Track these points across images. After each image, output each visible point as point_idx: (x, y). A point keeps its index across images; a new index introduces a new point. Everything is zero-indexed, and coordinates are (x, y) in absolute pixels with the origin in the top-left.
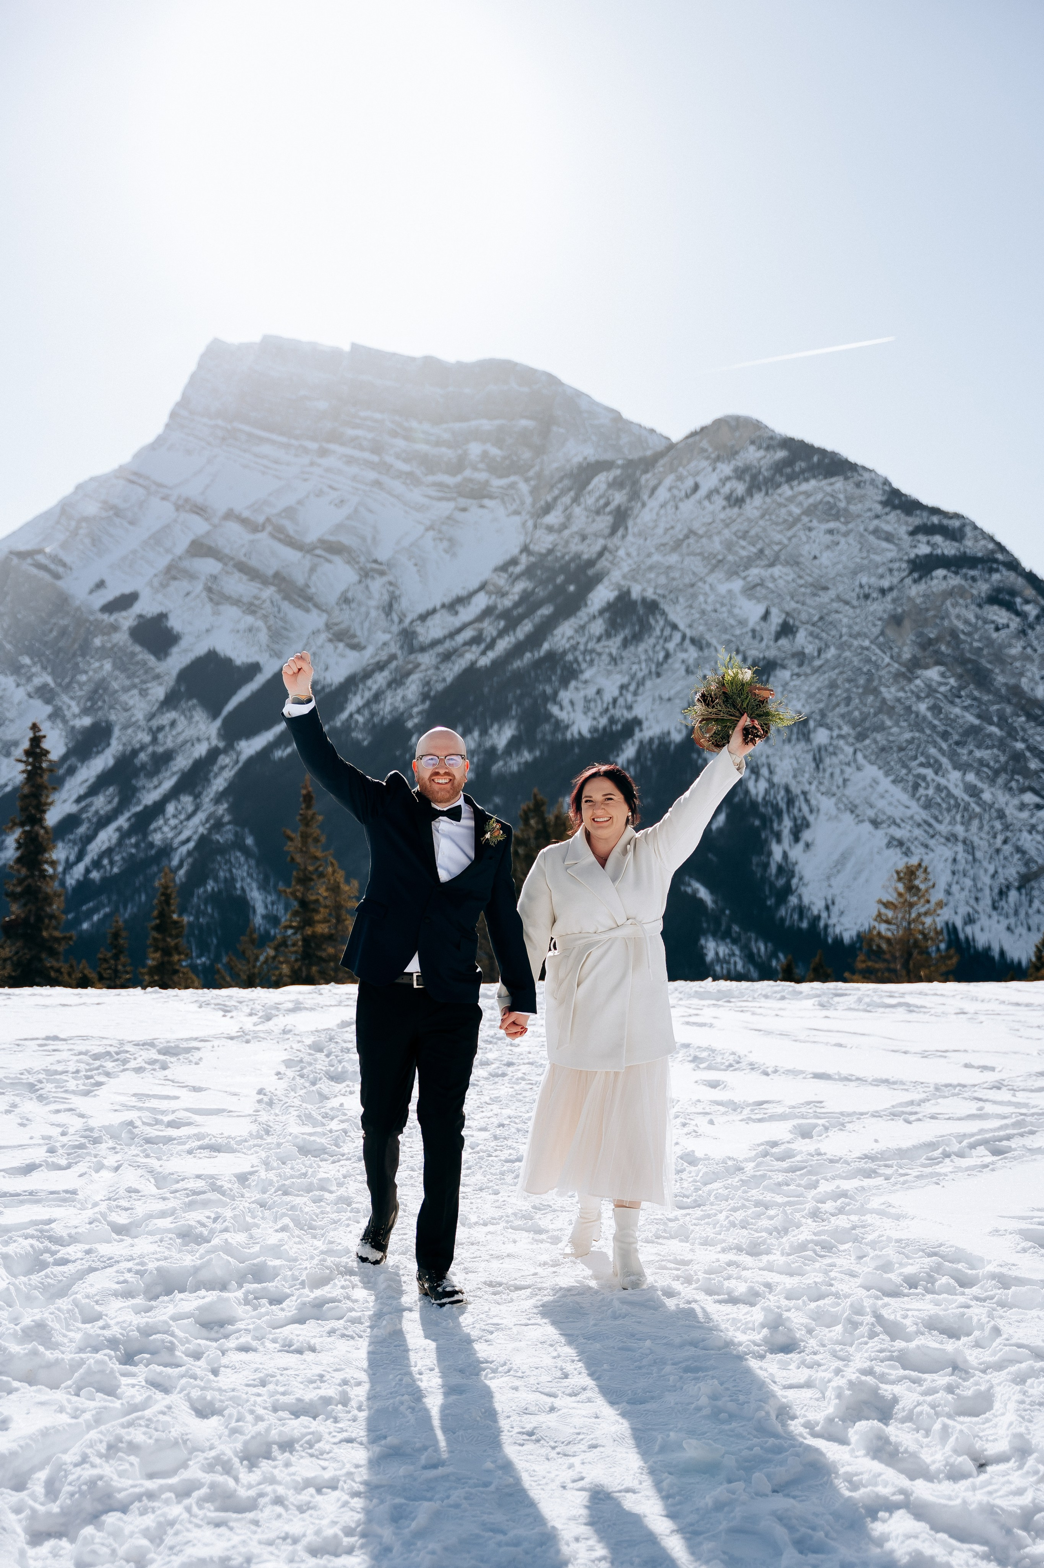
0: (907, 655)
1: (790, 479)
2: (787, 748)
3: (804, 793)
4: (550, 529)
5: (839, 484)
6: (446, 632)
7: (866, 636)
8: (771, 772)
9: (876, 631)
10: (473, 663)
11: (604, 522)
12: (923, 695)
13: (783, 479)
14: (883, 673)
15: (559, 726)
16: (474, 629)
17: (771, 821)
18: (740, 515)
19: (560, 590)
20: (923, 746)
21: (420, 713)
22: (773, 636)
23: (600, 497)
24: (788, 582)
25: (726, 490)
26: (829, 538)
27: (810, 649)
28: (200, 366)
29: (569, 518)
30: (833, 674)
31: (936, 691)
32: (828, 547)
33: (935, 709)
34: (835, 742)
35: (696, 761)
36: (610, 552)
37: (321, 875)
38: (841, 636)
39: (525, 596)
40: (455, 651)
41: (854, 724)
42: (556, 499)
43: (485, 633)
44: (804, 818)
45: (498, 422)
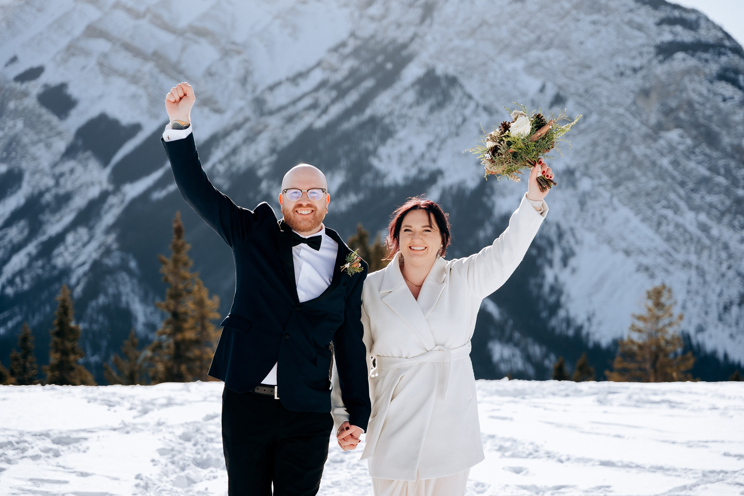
0: (653, 120)
3: (572, 229)
4: (372, 19)
6: (290, 100)
7: (621, 105)
9: (629, 101)
10: (311, 126)
11: (415, 14)
12: (665, 151)
14: (635, 134)
15: (378, 175)
16: (313, 98)
19: (380, 67)
20: (665, 192)
21: (269, 164)
22: (548, 105)
24: (560, 63)
26: (591, 28)
29: (387, 10)
30: (595, 135)
31: (677, 149)
32: (592, 35)
33: (675, 163)
34: (597, 189)
35: (486, 204)
36: (421, 37)
37: (189, 292)
38: (602, 105)
39: (353, 72)
40: (297, 115)
41: (611, 174)
43: (321, 101)
44: (572, 248)
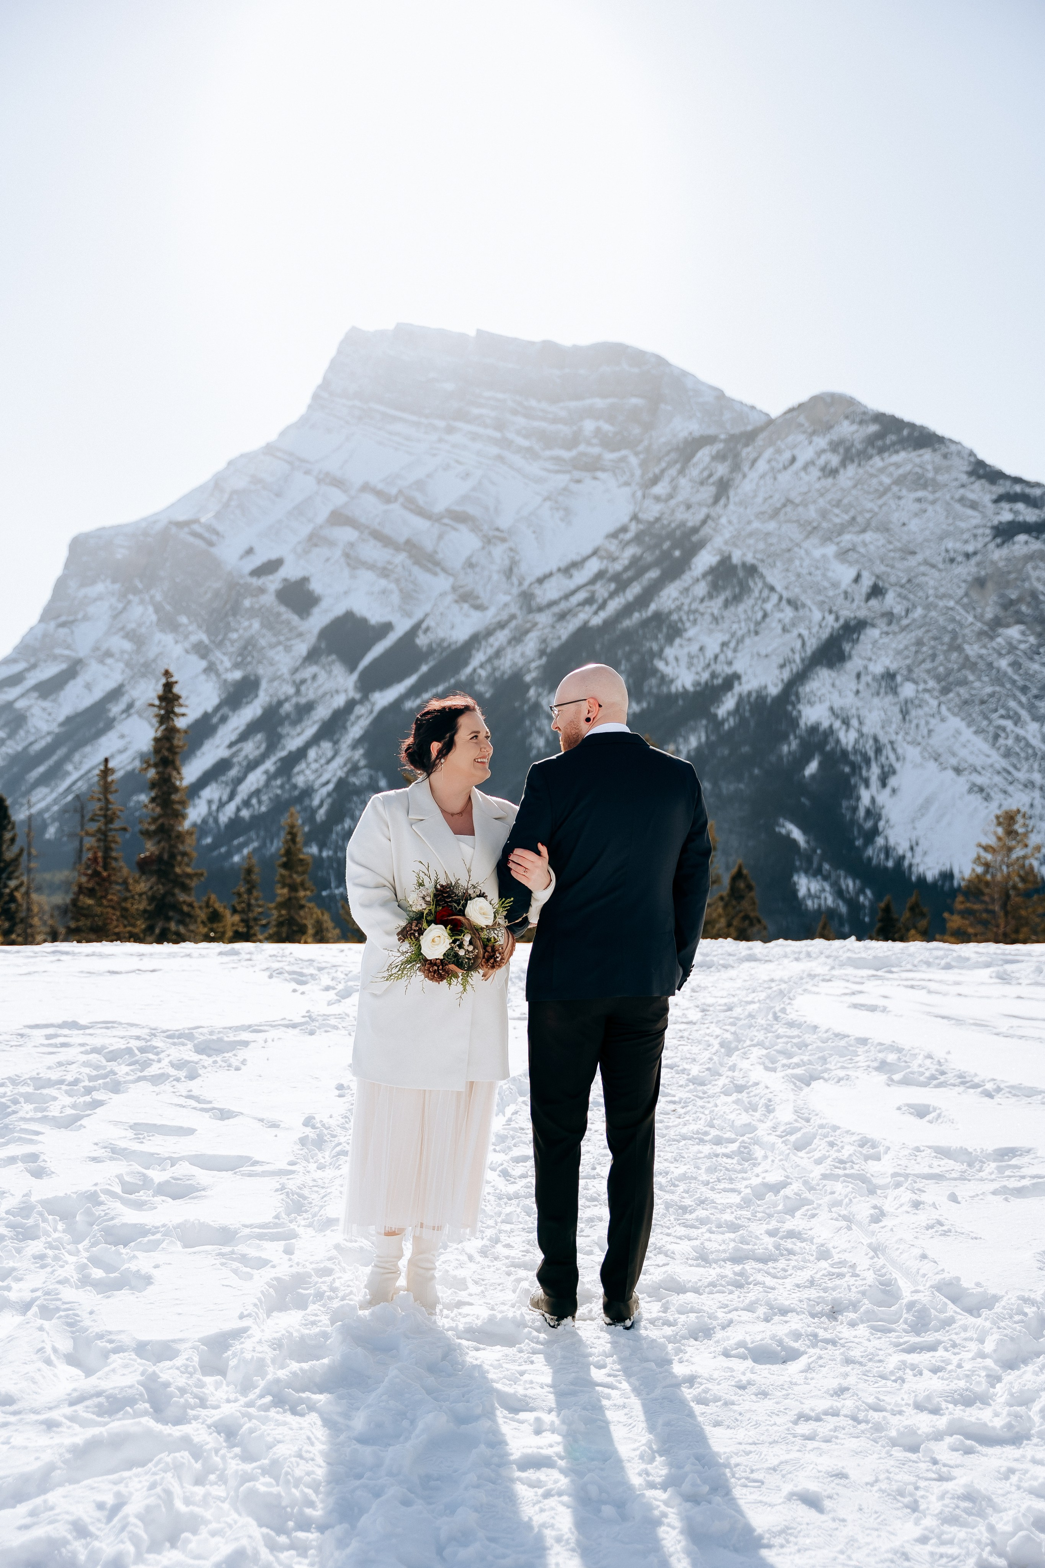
0: (989, 615)
1: (881, 451)
2: (876, 701)
3: (892, 743)
4: (657, 499)
5: (927, 455)
6: (561, 594)
7: (950, 597)
8: (860, 723)
9: (960, 592)
10: (586, 623)
11: (708, 492)
12: (1004, 652)
13: (874, 452)
14: (967, 631)
15: (664, 680)
16: (587, 591)
17: (860, 768)
18: (834, 485)
19: (667, 555)
20: (1003, 699)
21: (537, 668)
22: (864, 597)
23: (704, 469)
24: (878, 548)
25: (821, 461)
26: (916, 507)
27: (898, 610)
28: (339, 352)
29: (675, 488)
30: (920, 633)
31: (1017, 649)
32: (916, 515)
33: (1017, 665)
34: (921, 695)
35: (791, 713)
36: (713, 519)
38: (927, 598)
39: (635, 561)
40: (570, 611)
41: (938, 679)
42: (663, 471)
43: (597, 595)
44: (891, 766)
45: (609, 401)
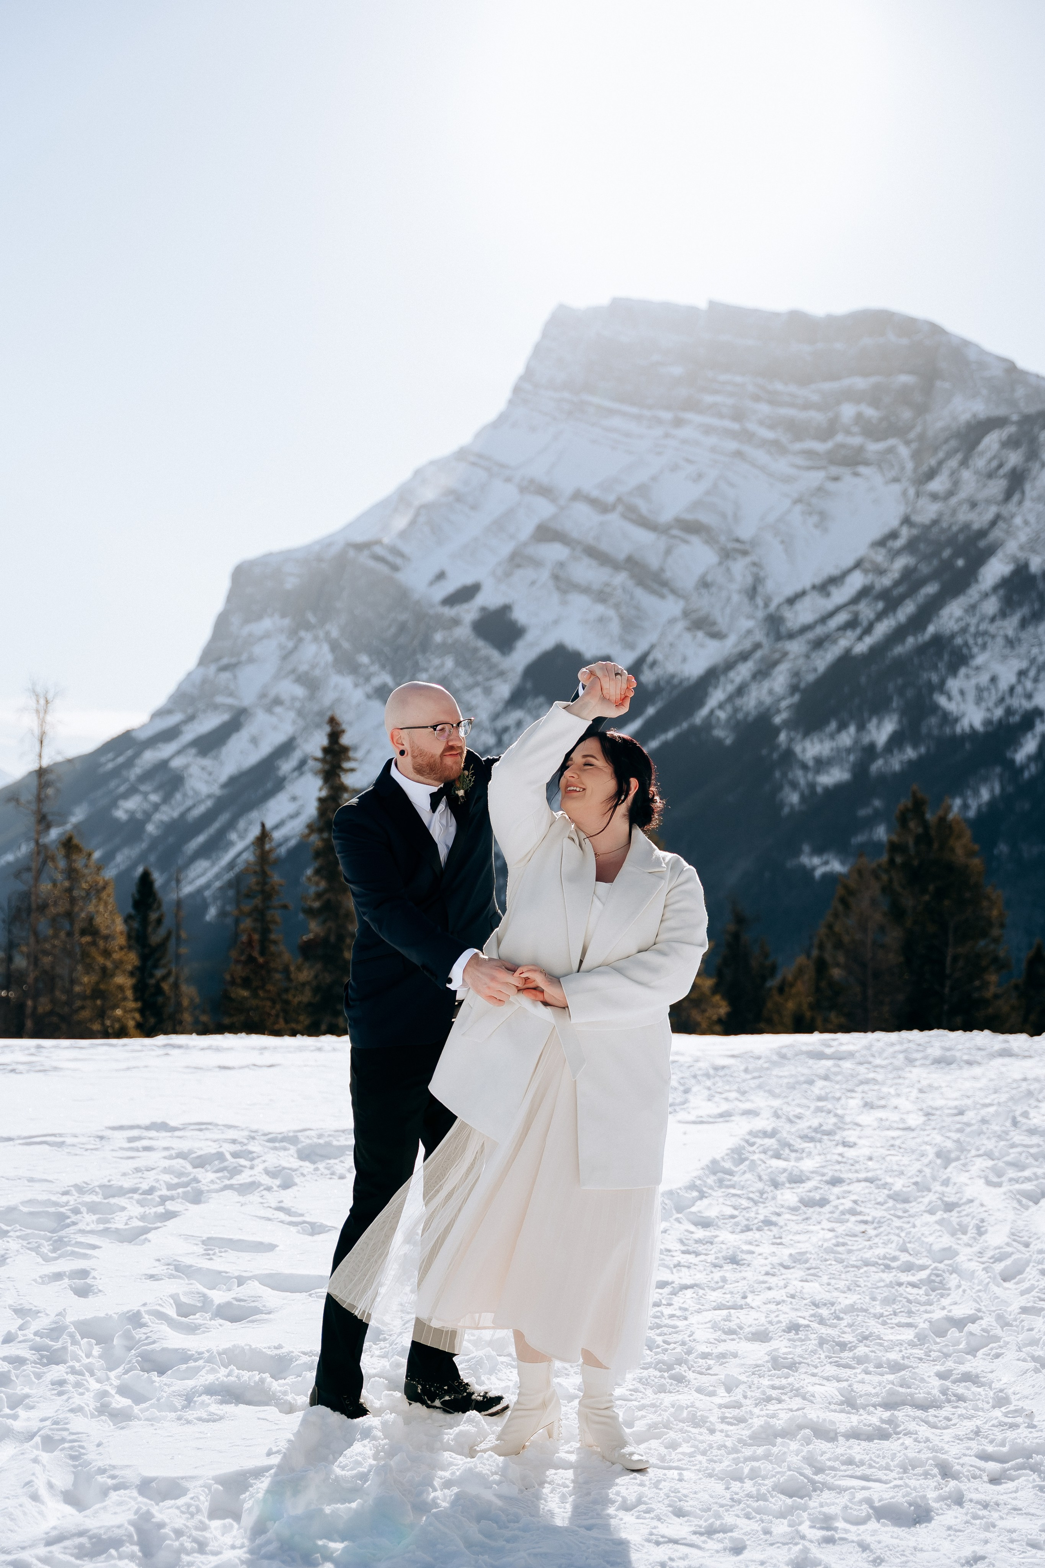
4: (934, 497)
6: (817, 616)
10: (848, 652)
11: (997, 487)
15: (948, 719)
16: (850, 612)
19: (948, 565)
23: (994, 457)
28: (545, 335)
29: (956, 483)
36: (1005, 520)
39: (907, 574)
40: (828, 637)
42: (940, 463)
43: (861, 617)
45: (873, 380)
